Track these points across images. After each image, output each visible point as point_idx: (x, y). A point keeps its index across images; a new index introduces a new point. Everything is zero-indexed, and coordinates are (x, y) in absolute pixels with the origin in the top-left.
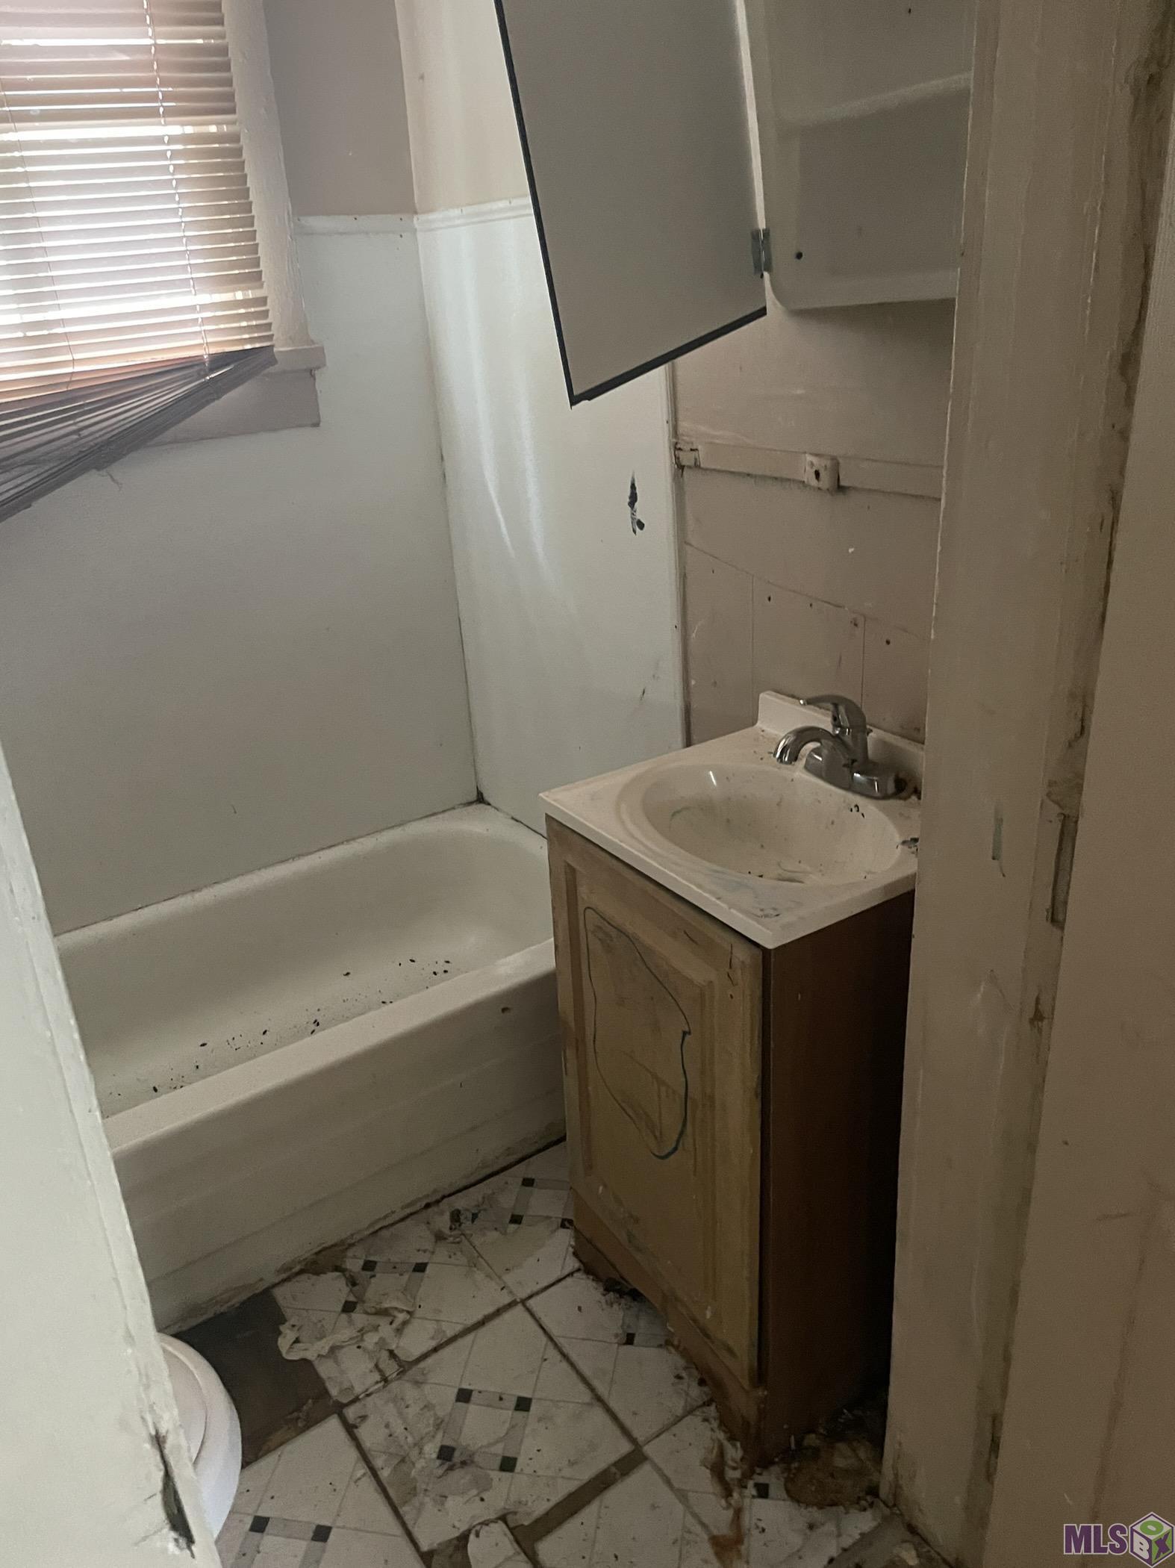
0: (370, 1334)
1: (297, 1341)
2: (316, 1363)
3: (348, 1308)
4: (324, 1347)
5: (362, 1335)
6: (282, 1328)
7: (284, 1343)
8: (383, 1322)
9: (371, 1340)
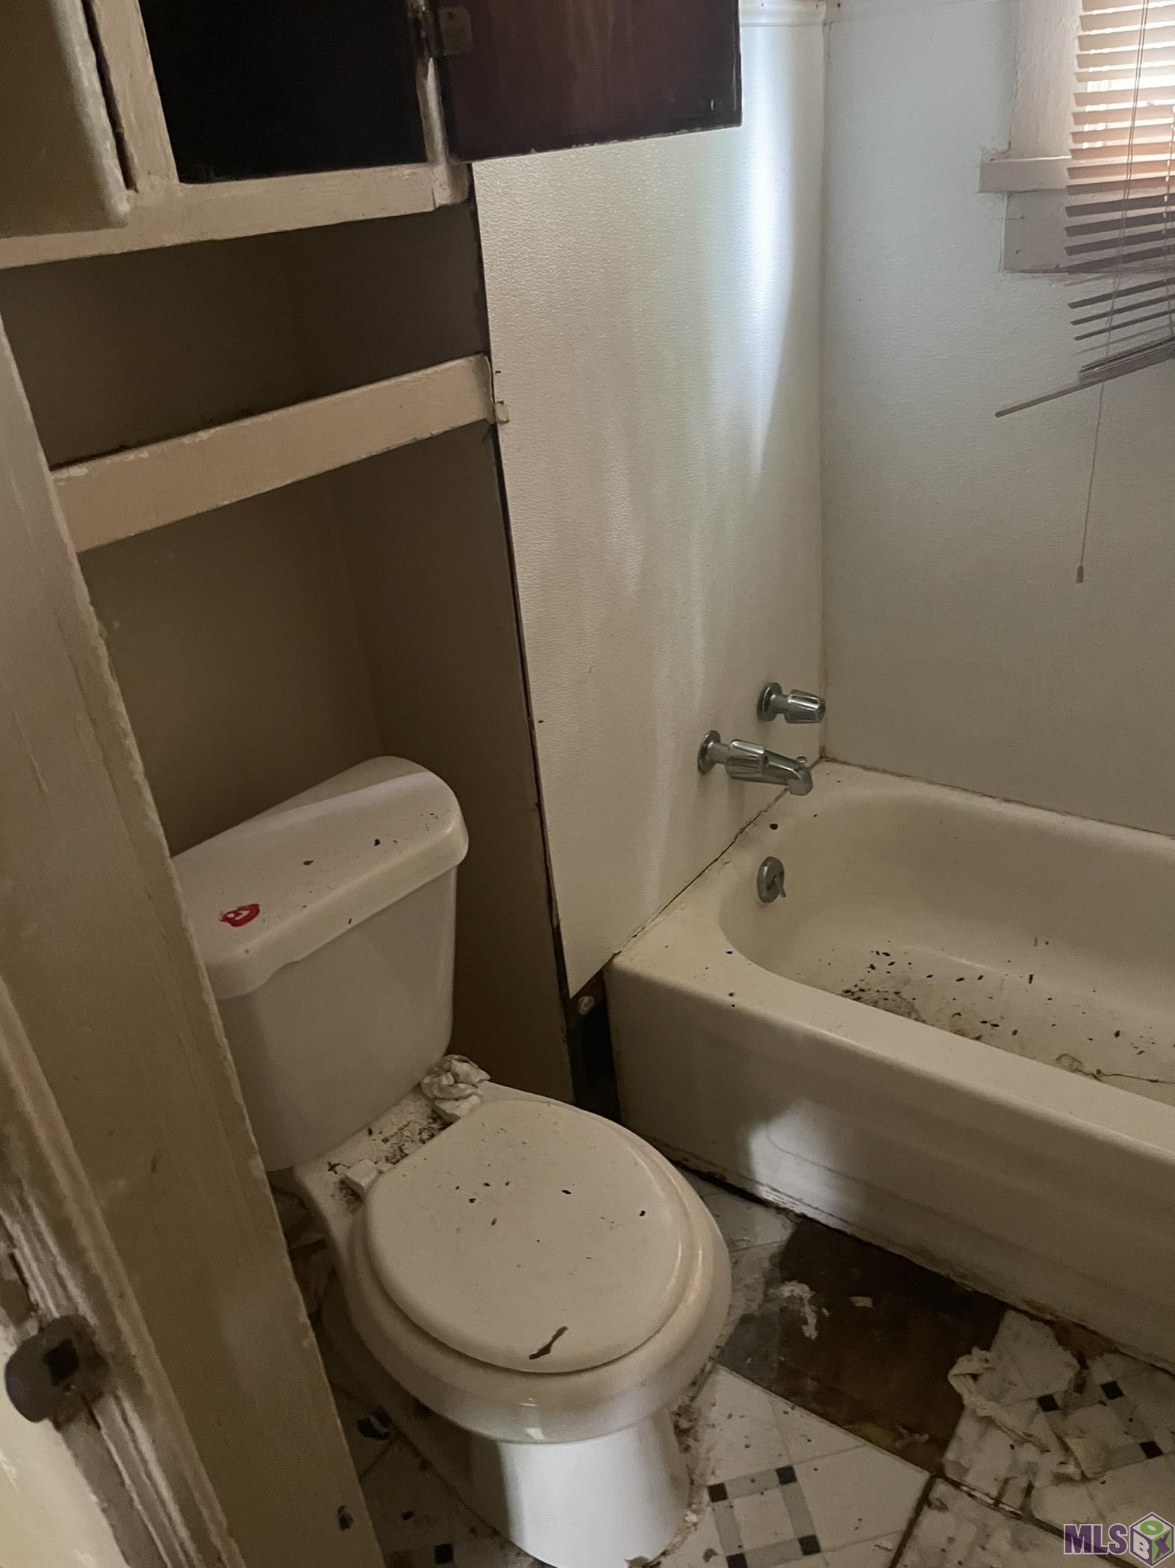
0: (1034, 1449)
1: (975, 1377)
2: (967, 1413)
3: (1047, 1403)
4: (989, 1409)
5: (1026, 1441)
6: (975, 1351)
7: (965, 1365)
8: (1057, 1455)
9: (1028, 1454)
